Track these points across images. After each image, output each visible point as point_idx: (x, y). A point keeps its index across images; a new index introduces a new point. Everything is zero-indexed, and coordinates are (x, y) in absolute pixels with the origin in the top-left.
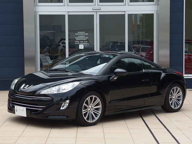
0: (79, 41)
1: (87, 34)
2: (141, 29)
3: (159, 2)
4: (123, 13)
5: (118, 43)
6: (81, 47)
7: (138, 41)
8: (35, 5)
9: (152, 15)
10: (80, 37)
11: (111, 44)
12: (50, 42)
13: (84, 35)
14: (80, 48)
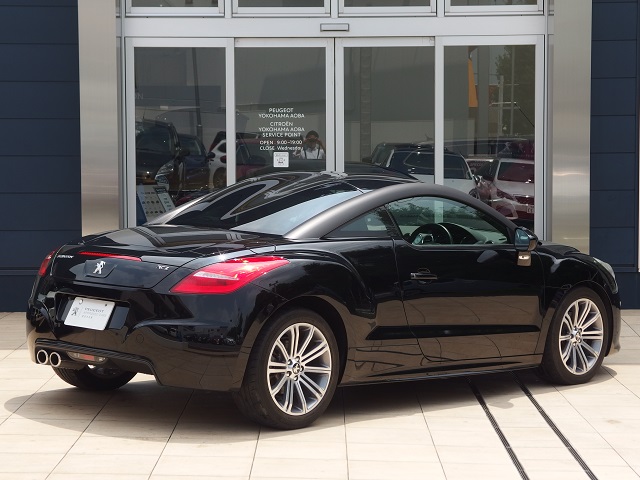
0: (275, 139)
1: (299, 116)
2: (501, 103)
3: (553, 3)
4: (427, 43)
5: (414, 147)
6: (281, 160)
7: (489, 141)
8: (120, 12)
9: (530, 49)
10: (278, 127)
11: (393, 152)
12: (178, 145)
13: (290, 120)
14: (276, 165)
